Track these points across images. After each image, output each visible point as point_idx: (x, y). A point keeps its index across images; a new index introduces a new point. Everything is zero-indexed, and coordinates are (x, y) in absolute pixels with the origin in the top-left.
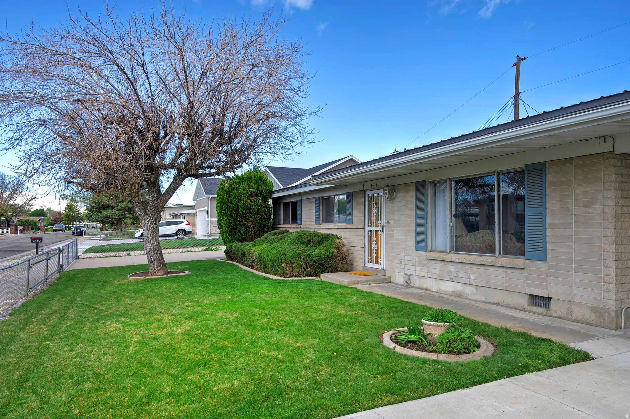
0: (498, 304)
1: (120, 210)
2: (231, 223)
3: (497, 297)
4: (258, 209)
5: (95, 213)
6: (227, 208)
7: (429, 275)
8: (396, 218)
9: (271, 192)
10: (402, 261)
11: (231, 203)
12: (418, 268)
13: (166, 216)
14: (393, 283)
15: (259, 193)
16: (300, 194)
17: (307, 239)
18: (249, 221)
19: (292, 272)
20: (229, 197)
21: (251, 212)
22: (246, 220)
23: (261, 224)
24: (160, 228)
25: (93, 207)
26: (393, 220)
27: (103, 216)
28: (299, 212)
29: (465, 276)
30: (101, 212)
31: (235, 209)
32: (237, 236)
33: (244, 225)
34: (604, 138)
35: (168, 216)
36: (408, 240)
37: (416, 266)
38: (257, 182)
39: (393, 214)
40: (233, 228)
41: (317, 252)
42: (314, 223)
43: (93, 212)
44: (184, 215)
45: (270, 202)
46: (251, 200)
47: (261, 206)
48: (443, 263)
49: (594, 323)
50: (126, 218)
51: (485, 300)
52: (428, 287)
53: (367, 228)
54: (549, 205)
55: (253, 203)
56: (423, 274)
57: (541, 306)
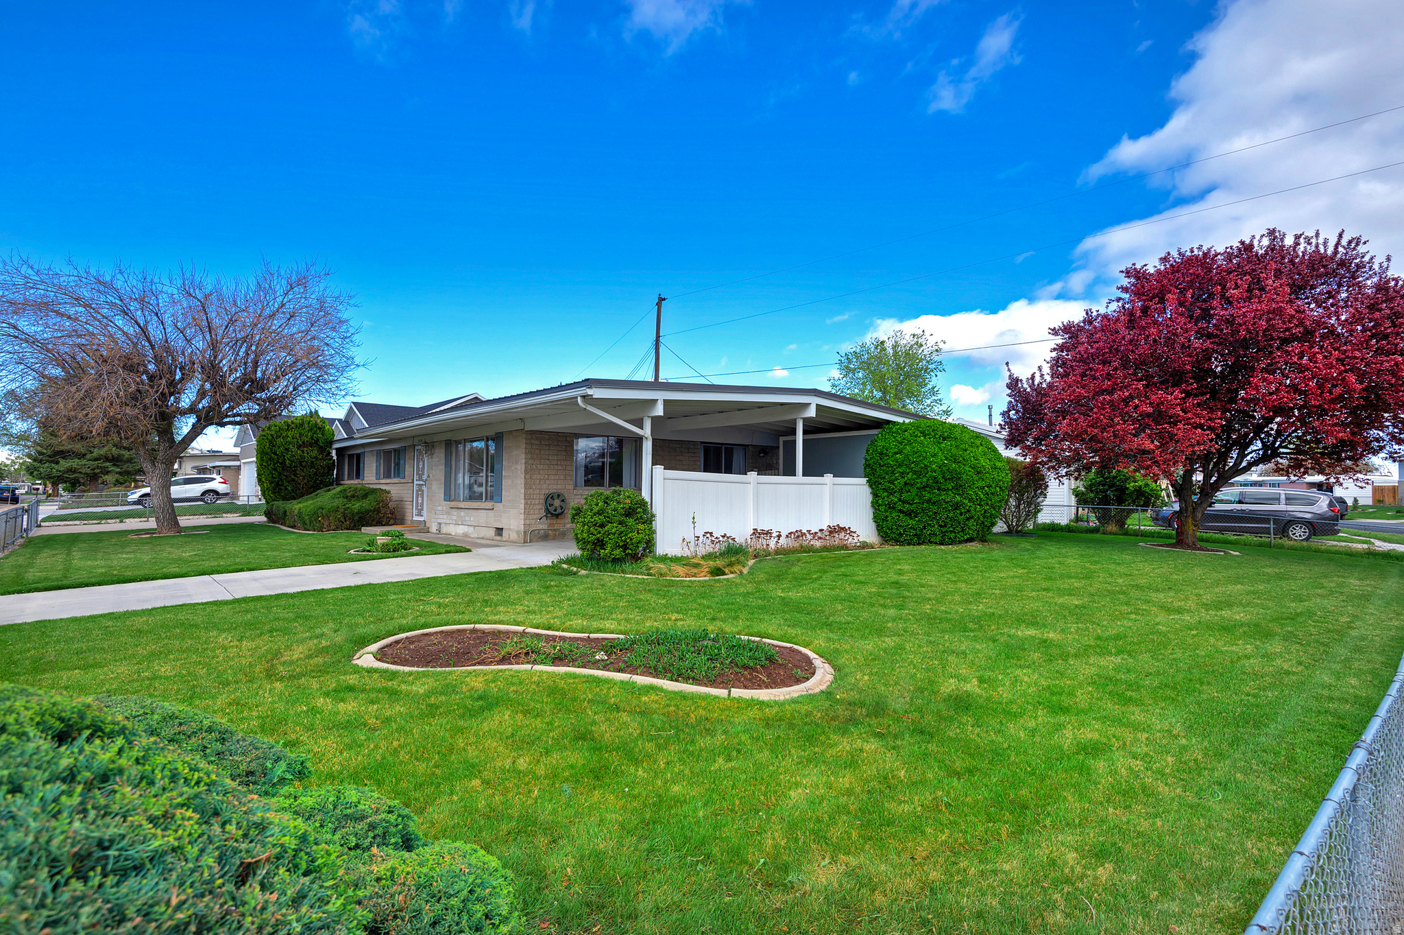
1: (96, 460)
2: (274, 478)
3: (483, 532)
4: (312, 462)
5: (46, 465)
6: (270, 460)
7: (451, 522)
8: (433, 472)
9: (331, 443)
10: (436, 511)
11: (275, 454)
12: (445, 517)
13: (187, 469)
14: (430, 531)
15: (314, 443)
16: (363, 445)
17: (351, 493)
18: (299, 476)
19: (329, 526)
20: (273, 446)
21: (302, 465)
22: (295, 475)
23: (317, 479)
24: (173, 488)
25: (41, 453)
26: (431, 475)
27: (62, 469)
28: (361, 465)
29: (469, 520)
30: (57, 463)
31: (280, 461)
32: (283, 494)
33: (293, 480)
35: (189, 471)
36: (440, 491)
37: (444, 515)
38: (311, 429)
39: (431, 468)
40: (278, 484)
41: (356, 506)
42: (374, 478)
43: (40, 462)
44: (218, 469)
45: (334, 453)
46: (303, 451)
47: (316, 458)
48: (461, 510)
49: (517, 541)
50: (108, 472)
52: (450, 533)
53: (415, 482)
54: (504, 463)
55: (305, 454)
56: (447, 522)
57: (499, 535)
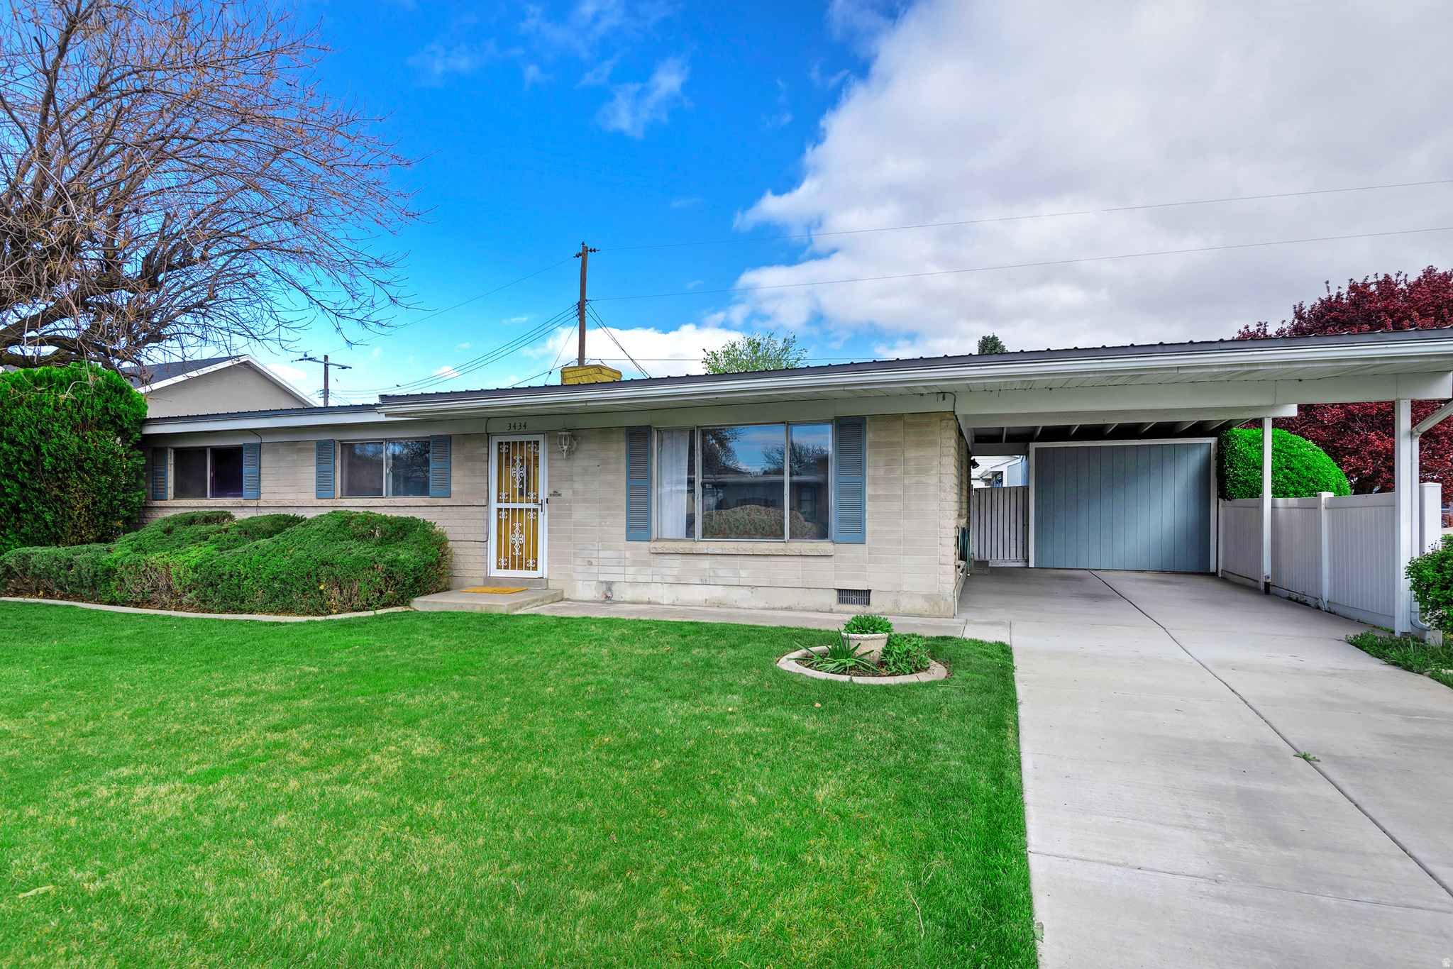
0: (789, 609)
3: (788, 598)
7: (656, 579)
8: (578, 486)
10: (592, 560)
12: (630, 570)
14: (568, 600)
18: (73, 490)
21: (82, 468)
22: (64, 488)
26: (571, 491)
28: (248, 470)
29: (731, 575)
33: (57, 499)
34: (943, 394)
36: (608, 523)
37: (625, 566)
39: (570, 478)
42: (311, 495)
48: (685, 557)
49: (927, 613)
51: (767, 606)
52: (653, 599)
53: (494, 505)
54: (869, 472)
55: (90, 445)
56: (641, 579)
57: (853, 603)
